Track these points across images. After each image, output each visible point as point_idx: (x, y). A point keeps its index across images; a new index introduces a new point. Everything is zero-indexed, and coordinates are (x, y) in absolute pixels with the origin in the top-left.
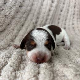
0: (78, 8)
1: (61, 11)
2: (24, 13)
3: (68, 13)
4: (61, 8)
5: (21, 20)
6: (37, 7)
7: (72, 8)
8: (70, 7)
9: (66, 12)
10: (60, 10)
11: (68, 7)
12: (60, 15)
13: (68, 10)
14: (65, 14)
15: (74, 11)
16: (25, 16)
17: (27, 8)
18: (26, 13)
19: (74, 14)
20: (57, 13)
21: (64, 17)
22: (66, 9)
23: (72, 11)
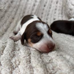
0: (60, 4)
1: (45, 6)
2: (15, 7)
3: (50, 8)
4: (44, 3)
5: (12, 14)
6: (24, 3)
7: (54, 4)
8: (53, 2)
9: (49, 8)
10: (43, 5)
11: (50, 3)
12: (43, 9)
13: (51, 5)
14: (48, 10)
15: (56, 7)
16: (15, 10)
17: (16, 3)
18: (15, 8)
19: (56, 9)
20: (41, 8)
21: (46, 12)
22: (48, 5)
23: (54, 7)
